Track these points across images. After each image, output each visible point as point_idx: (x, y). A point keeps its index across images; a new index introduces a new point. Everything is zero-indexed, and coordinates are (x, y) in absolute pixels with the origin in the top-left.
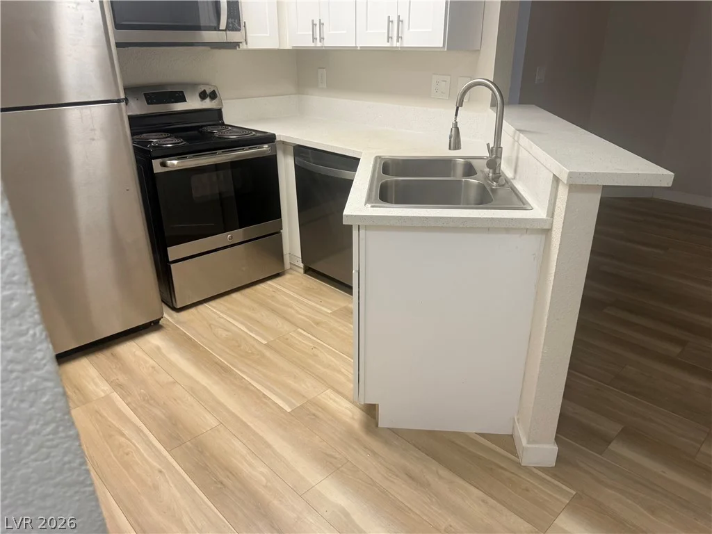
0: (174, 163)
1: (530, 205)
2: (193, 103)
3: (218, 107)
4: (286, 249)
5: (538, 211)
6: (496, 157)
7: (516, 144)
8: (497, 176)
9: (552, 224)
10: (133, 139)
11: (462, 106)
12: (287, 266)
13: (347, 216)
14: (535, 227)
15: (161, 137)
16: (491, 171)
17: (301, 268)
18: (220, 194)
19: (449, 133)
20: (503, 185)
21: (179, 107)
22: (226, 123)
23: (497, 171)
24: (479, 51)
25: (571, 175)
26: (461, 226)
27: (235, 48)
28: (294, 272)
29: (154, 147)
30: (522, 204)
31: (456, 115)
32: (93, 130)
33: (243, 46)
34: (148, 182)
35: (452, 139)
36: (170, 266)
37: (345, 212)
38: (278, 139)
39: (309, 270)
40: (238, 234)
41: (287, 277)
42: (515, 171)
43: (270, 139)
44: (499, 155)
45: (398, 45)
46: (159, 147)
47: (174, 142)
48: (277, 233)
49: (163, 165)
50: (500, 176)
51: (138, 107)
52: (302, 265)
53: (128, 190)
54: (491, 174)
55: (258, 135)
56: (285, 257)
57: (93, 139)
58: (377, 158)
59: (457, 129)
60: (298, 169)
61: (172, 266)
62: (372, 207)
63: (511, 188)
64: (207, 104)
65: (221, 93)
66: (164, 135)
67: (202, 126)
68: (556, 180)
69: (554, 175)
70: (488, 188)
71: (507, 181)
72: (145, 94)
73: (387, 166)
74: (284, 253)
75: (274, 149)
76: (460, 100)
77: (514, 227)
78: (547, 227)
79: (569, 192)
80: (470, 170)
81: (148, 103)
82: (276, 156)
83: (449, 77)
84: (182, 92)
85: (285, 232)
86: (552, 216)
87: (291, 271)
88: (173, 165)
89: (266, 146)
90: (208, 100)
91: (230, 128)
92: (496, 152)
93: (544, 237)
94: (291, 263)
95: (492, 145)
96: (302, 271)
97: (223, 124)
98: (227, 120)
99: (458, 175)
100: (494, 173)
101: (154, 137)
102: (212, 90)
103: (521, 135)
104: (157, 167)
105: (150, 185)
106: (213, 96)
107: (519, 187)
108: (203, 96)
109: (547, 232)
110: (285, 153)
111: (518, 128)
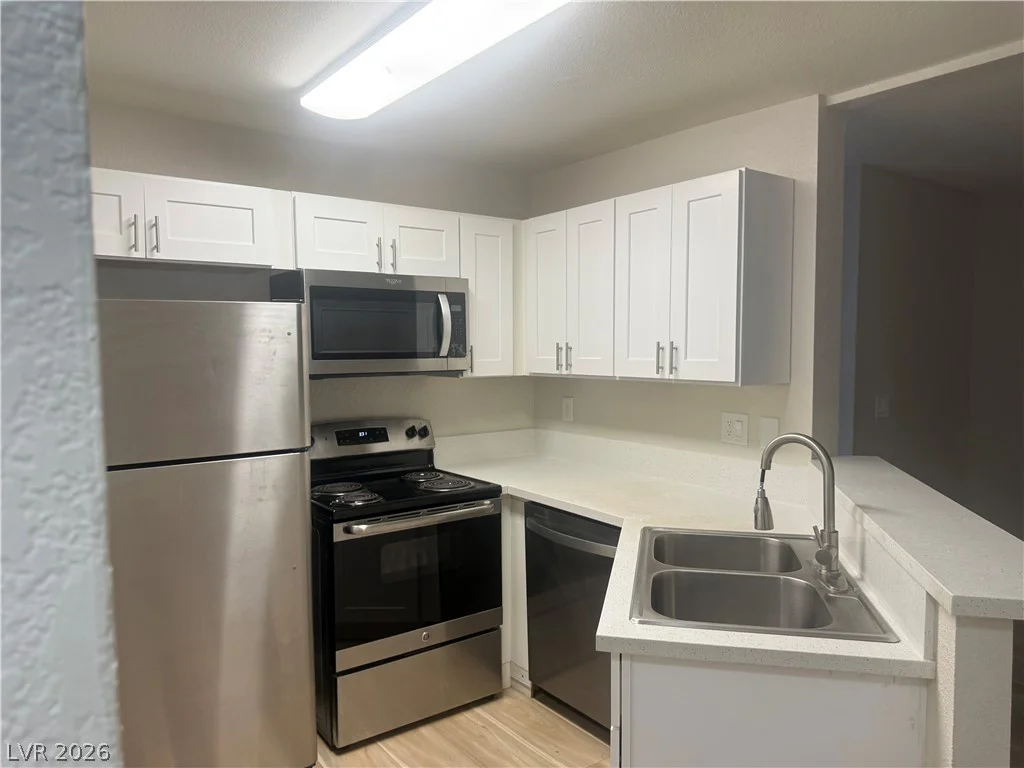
0: (362, 528)
1: (895, 635)
2: (397, 443)
3: (429, 447)
4: (507, 656)
5: (908, 648)
6: (830, 547)
7: (859, 526)
8: (836, 575)
9: (936, 671)
10: (312, 492)
11: (769, 469)
12: (507, 681)
13: (602, 638)
14: (908, 675)
15: (351, 489)
16: (824, 567)
17: (527, 687)
18: (419, 568)
19: (753, 505)
20: (845, 592)
21: (379, 448)
22: (437, 467)
23: (834, 568)
24: (788, 384)
25: (957, 602)
26: (785, 665)
27: (457, 376)
28: (516, 694)
29: (340, 505)
30: (879, 631)
31: (762, 480)
32: (262, 488)
33: (468, 374)
34: (324, 553)
35: (759, 514)
36: (336, 680)
37: (600, 632)
38: (504, 492)
39: (538, 693)
40: (438, 631)
41: (506, 701)
42: (863, 567)
43: (494, 492)
44: (833, 543)
45: (672, 377)
46: (346, 506)
47: (366, 498)
48: (494, 631)
49: (348, 530)
50: (839, 575)
51: (325, 450)
52: (529, 683)
53: (294, 568)
54: (824, 572)
55: (479, 487)
56: (503, 668)
57: (261, 500)
58: (645, 530)
59: (765, 501)
60: (531, 537)
61: (340, 680)
62: (641, 622)
63: (859, 598)
64: (416, 443)
65: (435, 430)
66: (354, 485)
67: (405, 473)
68: (933, 603)
69: (928, 594)
70: (822, 596)
71: (852, 585)
72: (337, 433)
73: (662, 546)
74: (503, 662)
75: (498, 506)
76: (767, 460)
77: (872, 672)
78: (929, 675)
79: (957, 626)
80: (789, 560)
81: (339, 444)
82: (500, 514)
83: (746, 417)
84: (384, 430)
85: (506, 629)
86: (934, 657)
87: (512, 691)
88: (361, 530)
89: (487, 502)
90: (417, 438)
91: (441, 475)
92: (828, 537)
93: (924, 691)
94: (512, 678)
95: (821, 528)
96: (529, 693)
97: (433, 469)
98: (439, 464)
99: (771, 570)
100: (829, 569)
101: (341, 489)
102: (423, 425)
103: (866, 516)
104: (339, 534)
105: (326, 559)
106: (424, 433)
107: (871, 595)
108: (411, 433)
109: (930, 683)
110: (513, 510)
111: (860, 503)
